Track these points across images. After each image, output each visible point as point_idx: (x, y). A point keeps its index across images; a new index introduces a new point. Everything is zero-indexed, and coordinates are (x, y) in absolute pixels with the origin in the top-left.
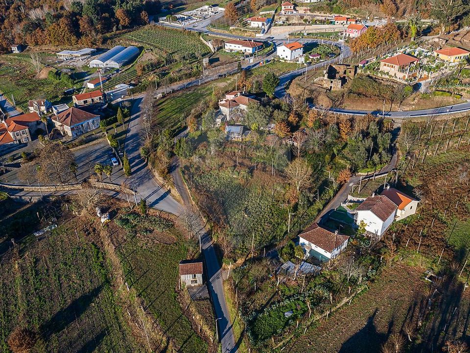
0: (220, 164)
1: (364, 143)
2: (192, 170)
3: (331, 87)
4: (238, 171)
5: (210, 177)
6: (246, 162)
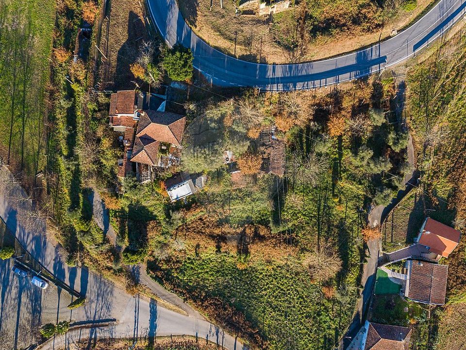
2: (164, 266)
3: (272, 12)
5: (192, 266)
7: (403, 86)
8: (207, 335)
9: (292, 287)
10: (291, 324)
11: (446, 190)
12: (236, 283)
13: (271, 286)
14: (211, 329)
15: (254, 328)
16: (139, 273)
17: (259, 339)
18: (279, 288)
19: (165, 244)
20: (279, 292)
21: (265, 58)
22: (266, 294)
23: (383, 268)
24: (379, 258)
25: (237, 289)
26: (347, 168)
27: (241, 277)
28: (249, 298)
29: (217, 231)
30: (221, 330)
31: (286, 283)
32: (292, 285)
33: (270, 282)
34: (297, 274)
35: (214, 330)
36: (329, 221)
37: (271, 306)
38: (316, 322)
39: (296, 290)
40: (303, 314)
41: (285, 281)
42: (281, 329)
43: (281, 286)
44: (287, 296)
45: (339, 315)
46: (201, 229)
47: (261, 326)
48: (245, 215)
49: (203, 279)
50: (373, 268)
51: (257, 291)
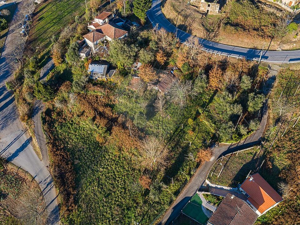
0: (81, 111)
1: (232, 108)
2: (54, 116)
3: (208, 11)
4: (98, 124)
5: (70, 126)
6: (107, 111)
7: (274, 78)
8: (41, 181)
9: (123, 177)
10: (103, 204)
11: (282, 164)
12: (88, 152)
13: (109, 168)
14: (47, 178)
15: (74, 189)
16: (37, 113)
17: (71, 200)
18: (114, 172)
19: (65, 100)
20: (112, 176)
21: (191, 30)
22: (102, 172)
23: (201, 194)
24: (202, 186)
25: (86, 156)
26: (211, 111)
27: (94, 151)
28: (89, 167)
29: (101, 109)
30: (53, 183)
31: (121, 172)
32: (124, 176)
33: (111, 165)
34: (134, 170)
35: (48, 180)
36: (178, 141)
37: (99, 182)
38: (122, 213)
39: (124, 181)
40: (117, 201)
41: (122, 170)
42: (92, 203)
43: (116, 172)
44: (115, 181)
45: (144, 215)
46: (92, 102)
47: (81, 192)
48: (124, 110)
49: (70, 138)
50: (193, 192)
51: (97, 166)
